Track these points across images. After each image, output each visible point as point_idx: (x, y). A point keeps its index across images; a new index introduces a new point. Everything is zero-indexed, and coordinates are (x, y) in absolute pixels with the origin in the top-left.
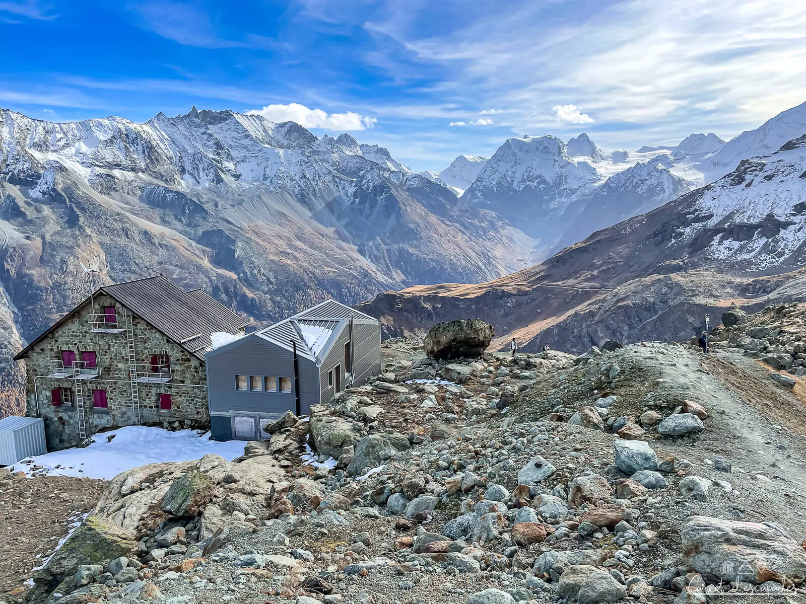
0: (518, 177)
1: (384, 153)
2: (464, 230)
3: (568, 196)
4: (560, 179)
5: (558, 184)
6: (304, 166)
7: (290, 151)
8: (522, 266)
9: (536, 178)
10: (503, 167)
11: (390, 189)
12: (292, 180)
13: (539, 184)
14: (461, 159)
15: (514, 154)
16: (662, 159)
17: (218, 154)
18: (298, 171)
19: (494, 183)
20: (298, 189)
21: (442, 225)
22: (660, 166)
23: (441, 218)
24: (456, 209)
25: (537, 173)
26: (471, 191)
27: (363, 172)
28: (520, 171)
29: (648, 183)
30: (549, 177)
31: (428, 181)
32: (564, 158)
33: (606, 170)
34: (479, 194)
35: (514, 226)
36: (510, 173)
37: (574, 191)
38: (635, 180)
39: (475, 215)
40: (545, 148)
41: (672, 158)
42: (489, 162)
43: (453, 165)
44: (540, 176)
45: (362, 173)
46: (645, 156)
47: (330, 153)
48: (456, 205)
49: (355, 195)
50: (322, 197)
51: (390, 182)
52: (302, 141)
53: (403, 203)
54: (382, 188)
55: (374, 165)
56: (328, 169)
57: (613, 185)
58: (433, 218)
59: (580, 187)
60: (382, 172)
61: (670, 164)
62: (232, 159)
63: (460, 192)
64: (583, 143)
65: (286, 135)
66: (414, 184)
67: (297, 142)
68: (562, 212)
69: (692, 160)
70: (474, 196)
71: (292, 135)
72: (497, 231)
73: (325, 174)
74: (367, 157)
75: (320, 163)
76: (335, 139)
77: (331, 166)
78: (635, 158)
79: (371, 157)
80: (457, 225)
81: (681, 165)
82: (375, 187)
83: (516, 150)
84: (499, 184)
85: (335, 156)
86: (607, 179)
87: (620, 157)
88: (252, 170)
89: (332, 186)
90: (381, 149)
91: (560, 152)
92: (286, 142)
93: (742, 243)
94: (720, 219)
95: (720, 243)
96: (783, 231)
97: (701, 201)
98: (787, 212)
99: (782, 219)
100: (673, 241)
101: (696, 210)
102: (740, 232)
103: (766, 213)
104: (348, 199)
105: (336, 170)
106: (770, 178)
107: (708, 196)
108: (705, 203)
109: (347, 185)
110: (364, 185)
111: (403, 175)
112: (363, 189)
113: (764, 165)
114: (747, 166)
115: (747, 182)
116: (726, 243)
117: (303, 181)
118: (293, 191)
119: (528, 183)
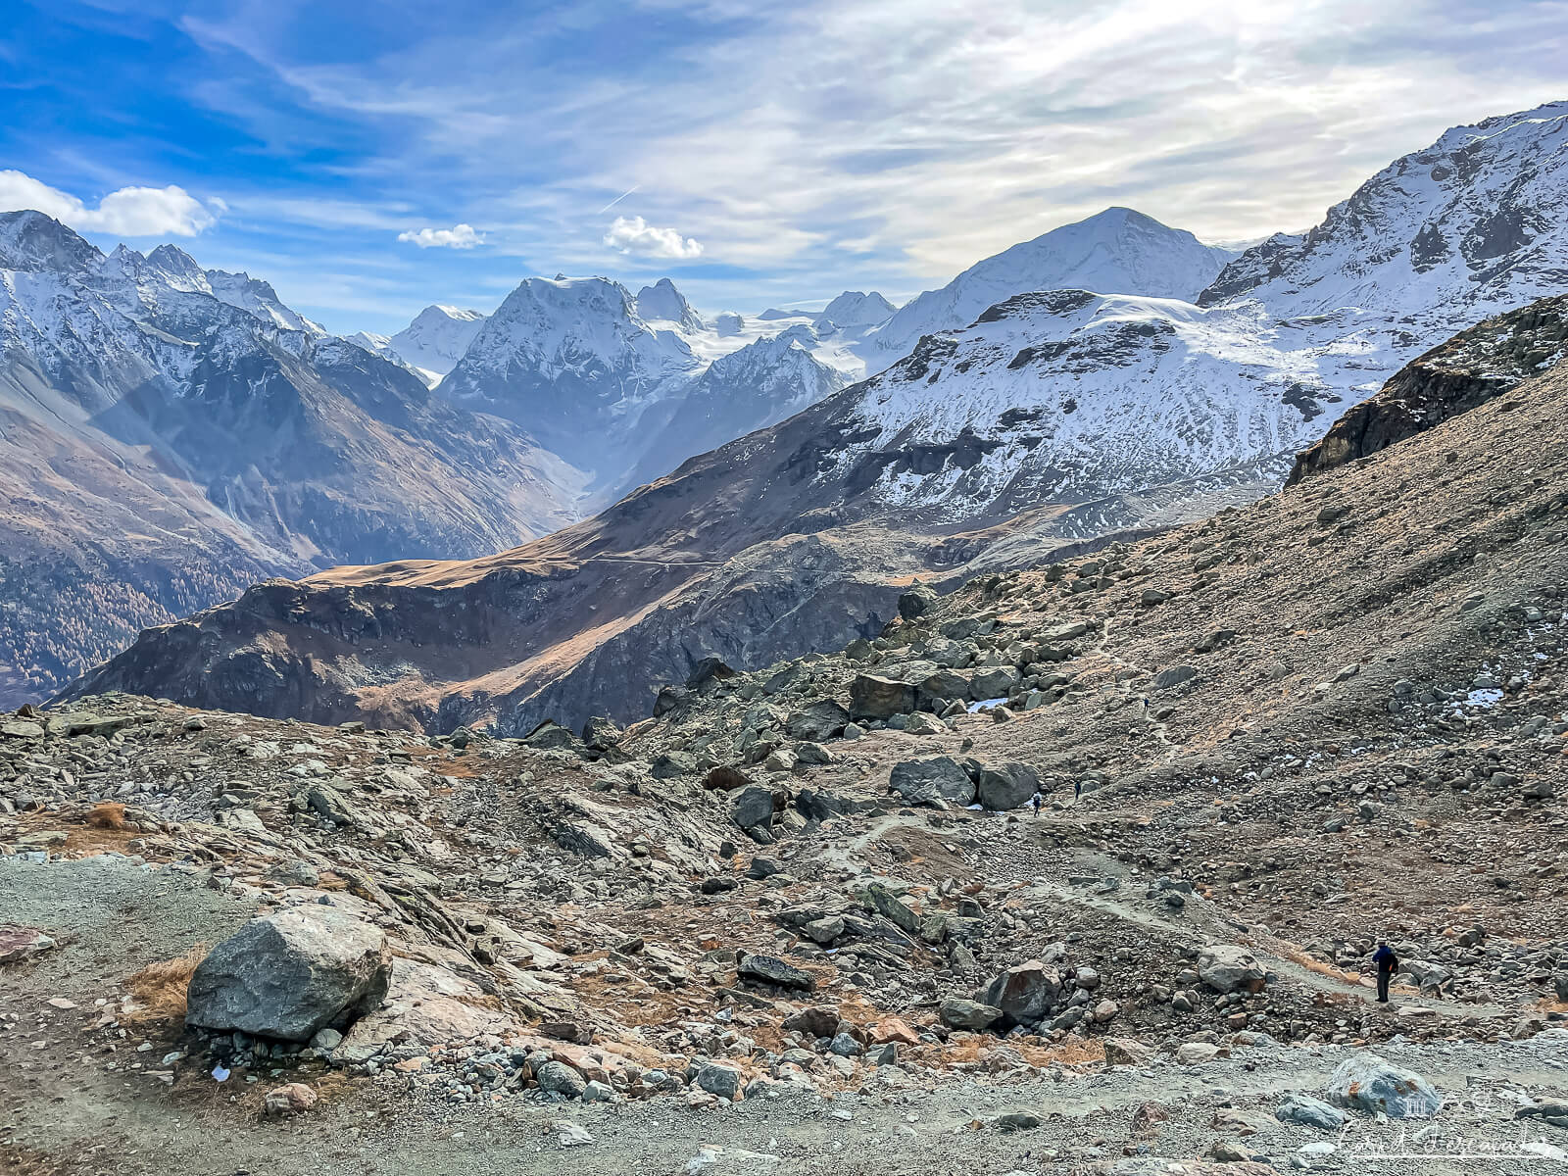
0: (549, 353)
1: (265, 291)
2: (444, 454)
3: (643, 394)
4: (627, 362)
5: (625, 371)
6: (68, 310)
7: (30, 276)
8: (564, 524)
9: (583, 357)
10: (519, 333)
11: (278, 365)
12: (38, 339)
13: (589, 368)
14: (432, 313)
15: (539, 309)
16: (799, 332)
18: (52, 320)
19: (502, 362)
20: (53, 359)
21: (399, 443)
22: (797, 345)
23: (394, 429)
24: (425, 412)
25: (585, 347)
26: (456, 376)
27: (215, 328)
28: (552, 343)
29: (778, 373)
30: (606, 357)
31: (365, 353)
32: (633, 322)
33: (708, 348)
34: (474, 384)
35: (545, 448)
36: (533, 346)
37: (654, 385)
38: (757, 368)
39: (464, 422)
40: (597, 300)
41: (815, 332)
42: (489, 320)
43: (417, 324)
44: (589, 354)
45: (210, 330)
46: (771, 327)
47: (131, 284)
48: (425, 403)
49: (196, 377)
50: (115, 379)
51: (278, 352)
52: (61, 255)
53: (309, 396)
54: (260, 362)
55: (237, 315)
56: (128, 320)
57: (719, 376)
58: (377, 430)
59: (665, 377)
60: (258, 331)
61: (811, 342)
63: (434, 379)
64: (665, 297)
65: (20, 239)
66: (333, 357)
67: (49, 256)
68: (634, 424)
69: (845, 337)
70: (464, 388)
71: (36, 242)
72: (512, 457)
73: (120, 329)
74: (224, 297)
75: (109, 307)
76: (146, 255)
77: (137, 312)
78: (755, 329)
79: (234, 298)
80: (428, 443)
81: (829, 345)
82: (241, 361)
83: (542, 302)
84: (512, 366)
85: (146, 293)
86: (709, 364)
87: (730, 326)
89: (138, 355)
90: (256, 284)
91: (625, 311)
92: (19, 256)
93: (926, 477)
94: (892, 436)
95: (893, 478)
96: (985, 457)
97: (862, 404)
98: (992, 425)
99: (984, 437)
100: (821, 474)
101: (854, 421)
102: (924, 458)
103: (960, 428)
104: (179, 385)
105: (150, 321)
106: (964, 367)
107: (872, 396)
108: (868, 408)
109: (176, 355)
110: (216, 356)
111: (307, 338)
112: (215, 364)
113: (956, 345)
114: (929, 347)
115: (931, 374)
116: (903, 477)
117: (66, 342)
118: (43, 365)
119: (569, 366)
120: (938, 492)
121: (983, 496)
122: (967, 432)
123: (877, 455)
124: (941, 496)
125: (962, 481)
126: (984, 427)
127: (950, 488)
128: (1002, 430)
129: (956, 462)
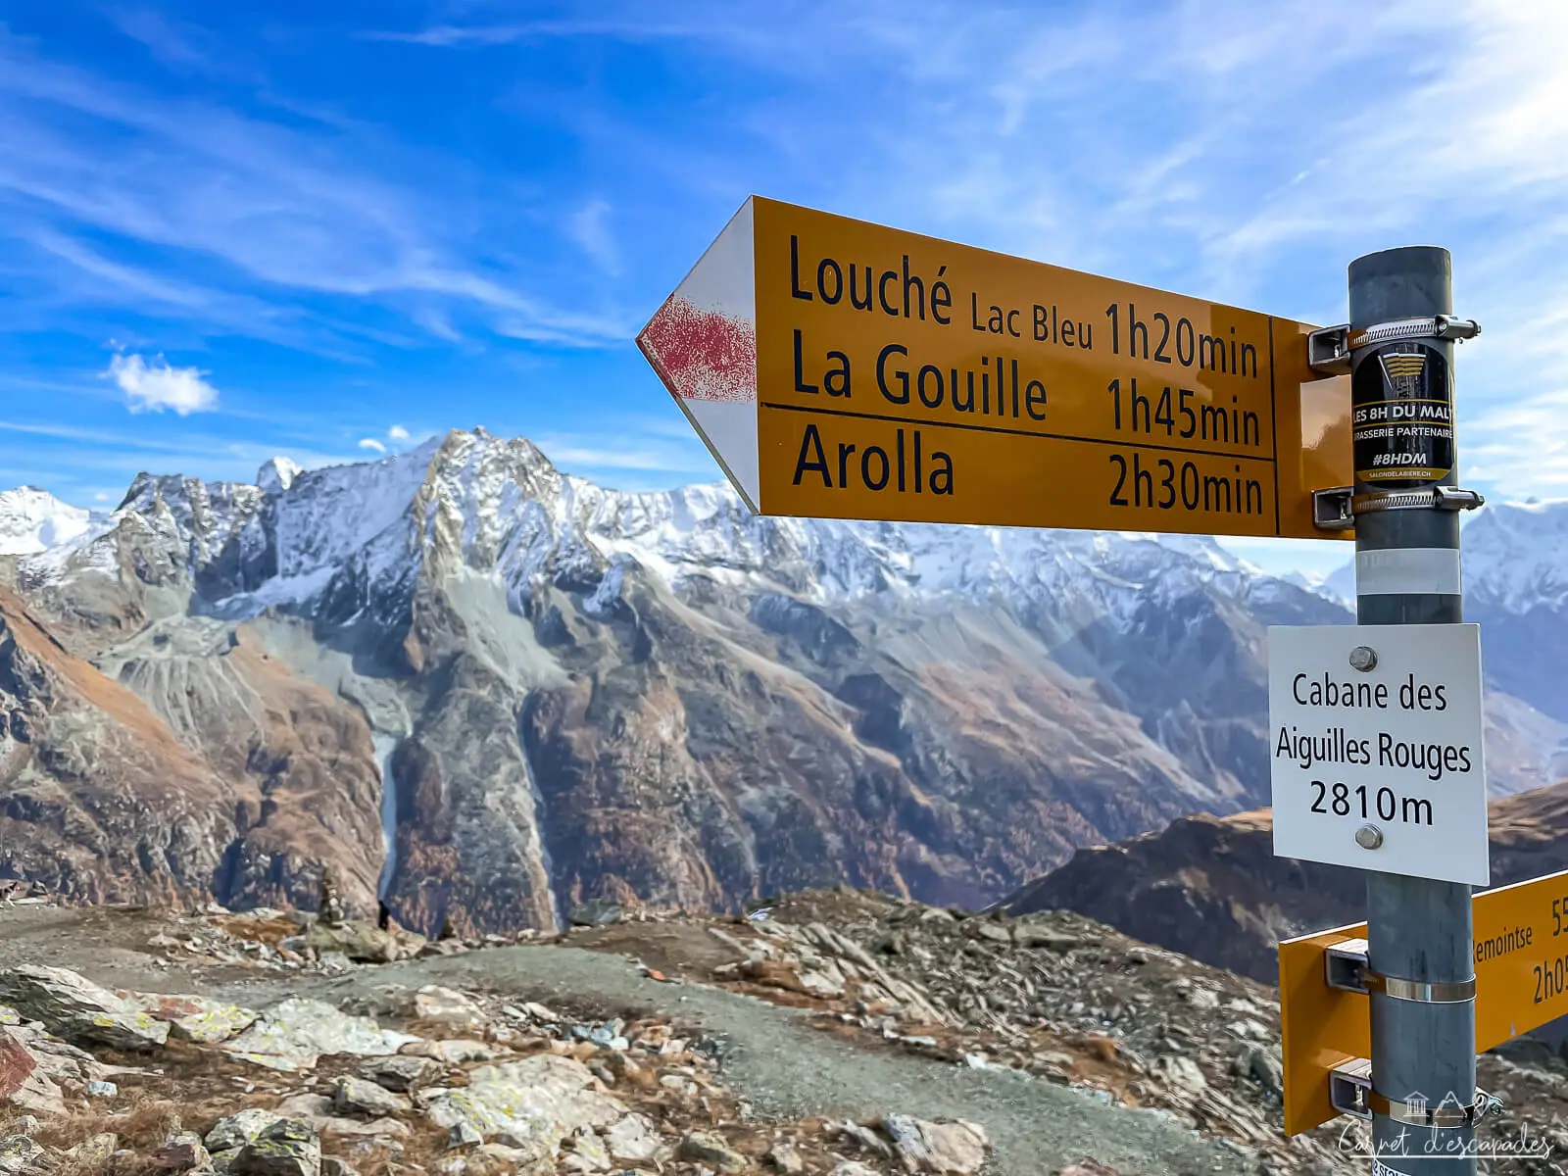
0: (1516, 585)
6: (1037, 561)
7: (1011, 536)
8: (1534, 784)
9: (1560, 589)
10: (1478, 565)
11: (1212, 604)
12: (1014, 586)
15: (1504, 538)
17: (884, 540)
18: (1024, 570)
20: (1024, 602)
25: (1563, 577)
27: (1157, 571)
28: (1521, 574)
31: (1300, 591)
35: (1511, 693)
36: (1496, 578)
45: (1153, 573)
47: (1087, 536)
49: (1138, 616)
50: (1070, 619)
51: (1215, 593)
53: (1241, 633)
54: (1196, 603)
55: (1178, 558)
56: (1084, 566)
60: (1196, 572)
62: (907, 548)
66: (1267, 595)
73: (1078, 575)
74: (1164, 544)
75: (1069, 556)
77: (1091, 560)
79: (1175, 544)
82: (1180, 601)
83: (1508, 529)
85: (1100, 543)
88: (941, 569)
89: (1090, 598)
104: (1122, 623)
105: (1103, 567)
109: (1122, 597)
110: (1156, 597)
111: (1243, 578)
112: (1153, 605)
117: (1034, 588)
118: (1016, 609)
119: (1542, 599)
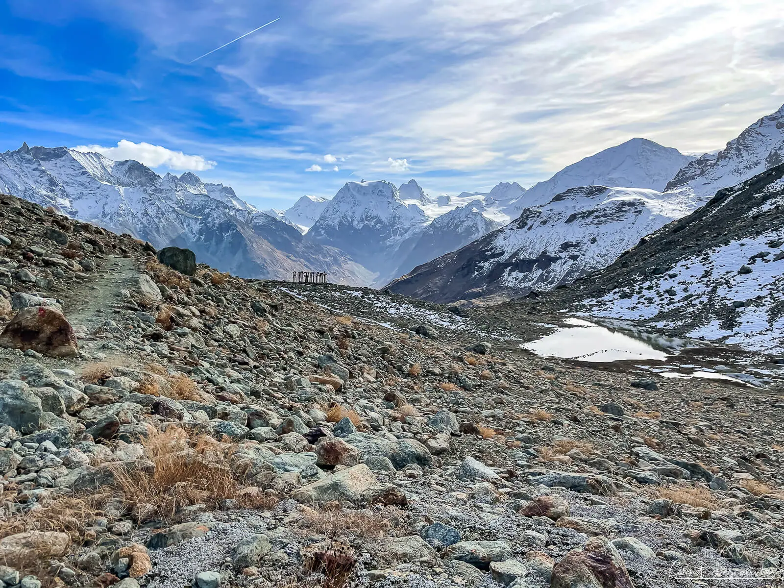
0: (358, 216)
1: (229, 191)
2: (309, 265)
3: (401, 234)
4: (394, 219)
5: (392, 224)
6: (146, 204)
7: (131, 189)
9: (373, 218)
10: (344, 208)
11: (236, 226)
12: (134, 217)
13: (376, 223)
14: (304, 199)
15: (353, 196)
16: (476, 203)
17: (52, 191)
18: (139, 209)
19: (336, 221)
20: (140, 226)
21: (289, 260)
22: (475, 210)
23: (287, 254)
24: (300, 245)
25: (374, 213)
26: (315, 229)
27: (209, 210)
28: (359, 212)
29: (466, 224)
30: (384, 217)
31: (274, 219)
32: (397, 201)
33: (433, 212)
34: (323, 232)
35: (356, 262)
36: (350, 213)
37: (406, 230)
38: (456, 221)
39: (319, 250)
40: (380, 191)
41: (484, 203)
42: (330, 202)
43: (297, 205)
44: (376, 217)
45: (207, 211)
46: (464, 201)
47: (173, 191)
48: (300, 242)
49: (201, 232)
50: (166, 234)
51: (236, 220)
52: (143, 179)
53: (249, 240)
54: (228, 225)
55: (219, 204)
56: (172, 207)
57: (438, 226)
58: (279, 254)
59: (412, 226)
60: (227, 211)
61: (483, 208)
62: (68, 196)
63: (305, 229)
64: (412, 188)
65: (126, 173)
66: (260, 221)
67: (139, 180)
68: (397, 249)
69: (500, 205)
70: (318, 233)
71: (133, 173)
72: (340, 266)
73: (169, 212)
74: (212, 196)
75: (164, 201)
76: (179, 177)
77: (175, 203)
78: (456, 202)
79: (216, 196)
80: (302, 260)
81: (491, 209)
82: (220, 225)
83: (354, 193)
84: (340, 223)
85: (180, 195)
86: (433, 219)
87: (444, 201)
88: (90, 207)
89: (176, 223)
90: (226, 188)
91: (393, 195)
92: (126, 180)
93: (525, 274)
94: (510, 255)
95: (509, 274)
96: (553, 264)
97: (496, 240)
98: (556, 249)
99: (552, 255)
100: (476, 273)
101: (492, 249)
102: (524, 265)
103: (541, 251)
104: (193, 236)
105: (180, 207)
106: (544, 223)
107: (501, 237)
108: (499, 242)
109: (192, 222)
110: (209, 223)
111: (249, 213)
112: (208, 227)
113: (541, 213)
114: (528, 213)
115: (529, 226)
116: (514, 274)
117: (145, 218)
118: (136, 229)
119: (366, 222)
120: (530, 281)
121: (551, 282)
122: (544, 253)
123: (501, 264)
124: (531, 283)
125: (542, 275)
126: (552, 251)
127: (536, 279)
128: (561, 252)
129: (539, 267)
